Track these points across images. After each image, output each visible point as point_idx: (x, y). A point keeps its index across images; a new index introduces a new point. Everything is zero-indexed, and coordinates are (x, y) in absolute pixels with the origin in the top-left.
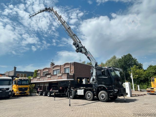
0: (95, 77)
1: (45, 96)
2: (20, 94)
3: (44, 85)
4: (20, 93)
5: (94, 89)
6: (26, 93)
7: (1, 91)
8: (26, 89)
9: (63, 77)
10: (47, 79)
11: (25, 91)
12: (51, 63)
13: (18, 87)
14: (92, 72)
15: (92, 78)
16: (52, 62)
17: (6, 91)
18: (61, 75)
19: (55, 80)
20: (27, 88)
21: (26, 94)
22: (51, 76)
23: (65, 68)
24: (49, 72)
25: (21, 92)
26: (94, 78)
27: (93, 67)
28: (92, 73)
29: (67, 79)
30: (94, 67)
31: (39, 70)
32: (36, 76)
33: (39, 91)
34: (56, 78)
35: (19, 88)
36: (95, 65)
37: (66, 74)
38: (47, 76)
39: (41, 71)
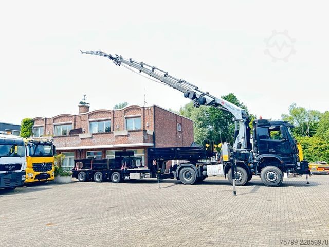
0: (243, 140)
2: (37, 180)
4: (37, 177)
5: (251, 163)
6: (49, 176)
7: (4, 172)
8: (49, 166)
9: (130, 138)
11: (48, 172)
12: (81, 103)
13: (30, 161)
14: (236, 129)
15: (237, 142)
16: (83, 101)
17: (16, 171)
18: (126, 133)
20: (51, 163)
21: (49, 179)
22: (93, 135)
23: (126, 118)
24: (75, 125)
25: (38, 173)
29: (144, 142)
31: (38, 119)
33: (80, 171)
34: (110, 140)
35: (34, 164)
37: (142, 132)
38: (79, 135)
39: (47, 123)
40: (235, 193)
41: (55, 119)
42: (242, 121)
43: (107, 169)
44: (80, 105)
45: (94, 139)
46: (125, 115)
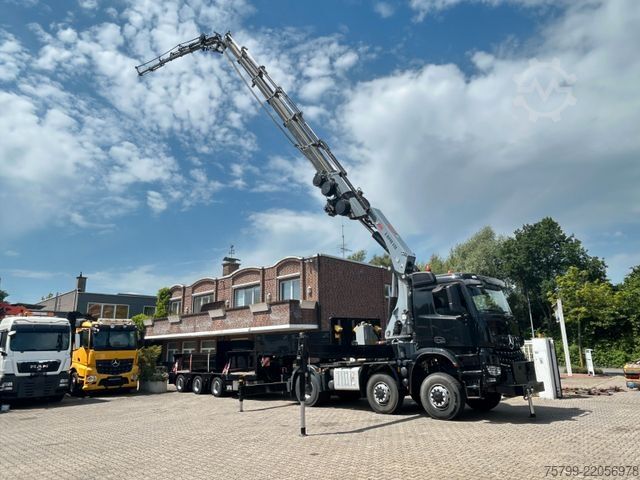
0: (404, 317)
1: (201, 394)
2: (102, 387)
3: (199, 350)
4: (103, 382)
5: (402, 366)
6: (126, 380)
7: (28, 374)
8: (126, 365)
9: (272, 317)
10: (210, 323)
11: (123, 375)
12: (226, 259)
13: (93, 355)
14: (392, 294)
15: (393, 320)
16: (229, 256)
17: (49, 373)
18: (264, 307)
19: (240, 327)
20: (131, 361)
21: (125, 385)
22: (227, 311)
23: (280, 280)
24: (216, 296)
25: (105, 376)
26: (403, 322)
27: (397, 275)
28: (395, 300)
29: (291, 323)
30: (400, 275)
31: (176, 289)
32: (166, 315)
33: (179, 374)
34: (247, 321)
35: (98, 362)
36: (403, 265)
37: (288, 305)
38: (209, 312)
39: (186, 294)
40: (303, 431)
41: (195, 287)
42: (403, 277)
43: (206, 371)
44: (225, 262)
45: (227, 319)
46: (278, 275)
